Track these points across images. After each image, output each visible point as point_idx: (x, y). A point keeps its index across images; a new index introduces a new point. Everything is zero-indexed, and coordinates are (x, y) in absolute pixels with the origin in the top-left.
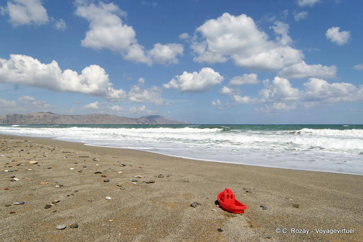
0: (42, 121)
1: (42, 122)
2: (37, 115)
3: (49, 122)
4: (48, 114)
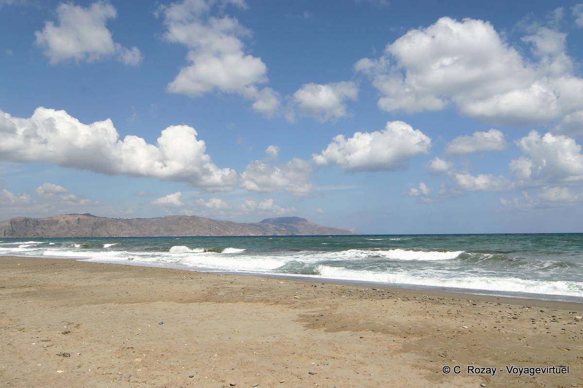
0: (74, 231)
1: (74, 233)
2: (66, 219)
3: (86, 234)
4: (86, 217)
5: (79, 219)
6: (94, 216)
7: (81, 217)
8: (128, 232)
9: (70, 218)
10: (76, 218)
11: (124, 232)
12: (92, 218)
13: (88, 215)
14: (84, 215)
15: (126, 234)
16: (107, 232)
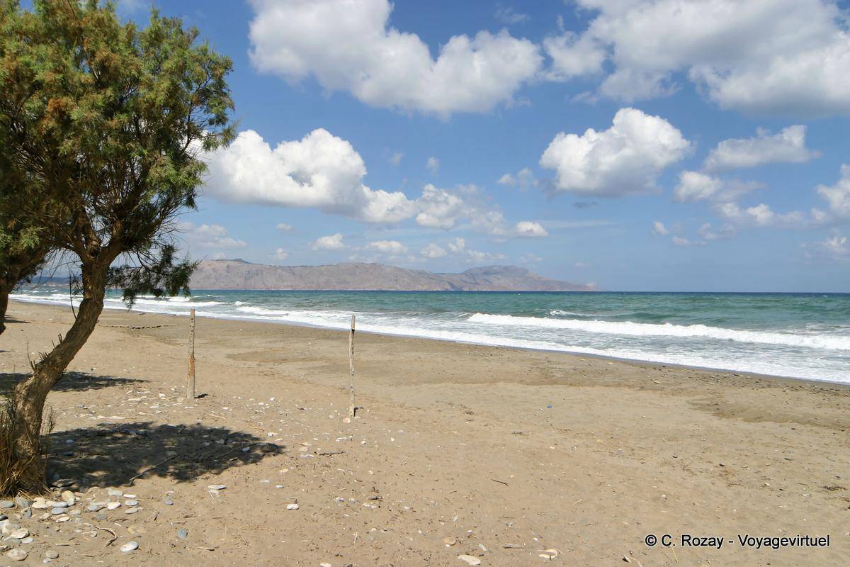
0: (223, 282)
1: (222, 285)
2: (212, 267)
3: (238, 285)
4: (237, 264)
5: (228, 266)
6: (247, 263)
7: (232, 264)
8: (290, 284)
9: (217, 265)
10: (225, 265)
11: (286, 284)
12: (245, 265)
13: (240, 261)
14: (235, 260)
15: (288, 286)
16: (264, 284)
